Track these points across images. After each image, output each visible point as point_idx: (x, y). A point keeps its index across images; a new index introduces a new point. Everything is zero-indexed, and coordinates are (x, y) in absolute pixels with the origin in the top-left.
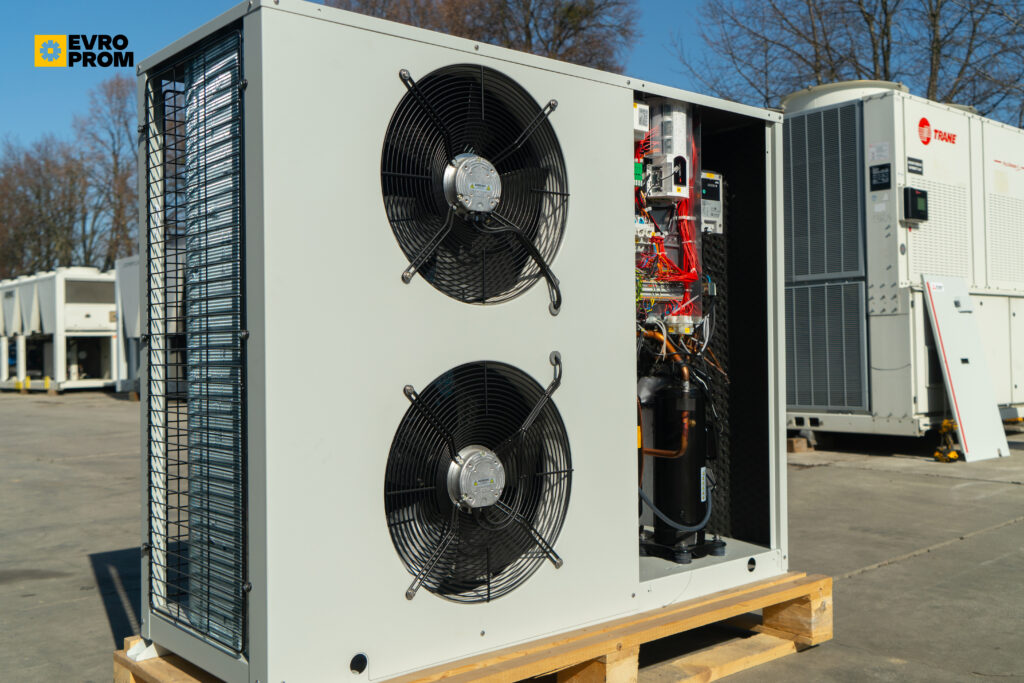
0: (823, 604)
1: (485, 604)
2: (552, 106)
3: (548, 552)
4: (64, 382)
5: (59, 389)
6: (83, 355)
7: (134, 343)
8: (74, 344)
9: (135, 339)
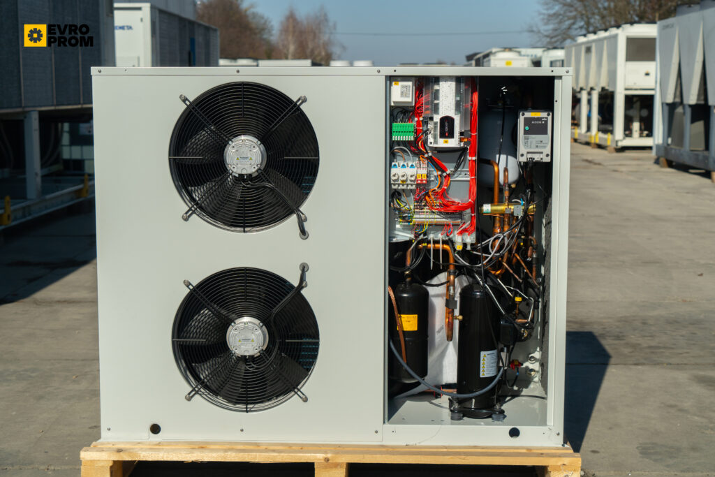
2: (302, 100)
4: (621, 141)
5: (617, 145)
6: (645, 113)
7: (666, 108)
8: (637, 101)
9: (668, 104)
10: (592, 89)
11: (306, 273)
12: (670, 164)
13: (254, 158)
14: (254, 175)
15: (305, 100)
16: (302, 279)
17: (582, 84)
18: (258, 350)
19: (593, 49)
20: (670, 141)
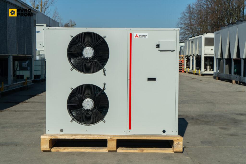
0: (179, 143)
3: (102, 119)
4: (203, 72)
5: (202, 74)
6: (211, 63)
7: (218, 60)
8: (208, 59)
9: (218, 59)
10: (194, 55)
11: (105, 86)
12: (219, 79)
13: (91, 53)
14: (91, 58)
15: (105, 37)
16: (104, 87)
17: (190, 54)
18: (92, 108)
19: (194, 42)
20: (219, 71)
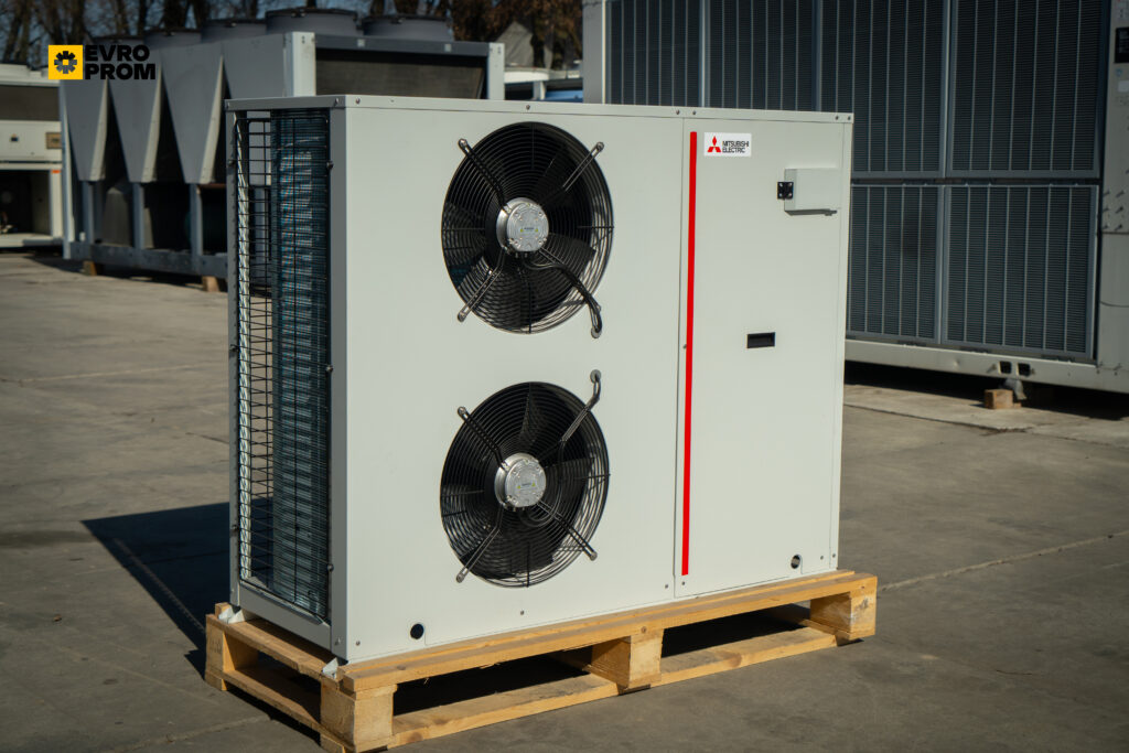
0: (865, 602)
1: (525, 589)
2: (599, 148)
3: (583, 545)
7: (89, 189)
9: (91, 183)
12: (101, 270)
13: (539, 229)
